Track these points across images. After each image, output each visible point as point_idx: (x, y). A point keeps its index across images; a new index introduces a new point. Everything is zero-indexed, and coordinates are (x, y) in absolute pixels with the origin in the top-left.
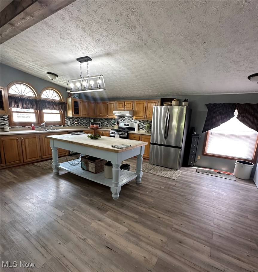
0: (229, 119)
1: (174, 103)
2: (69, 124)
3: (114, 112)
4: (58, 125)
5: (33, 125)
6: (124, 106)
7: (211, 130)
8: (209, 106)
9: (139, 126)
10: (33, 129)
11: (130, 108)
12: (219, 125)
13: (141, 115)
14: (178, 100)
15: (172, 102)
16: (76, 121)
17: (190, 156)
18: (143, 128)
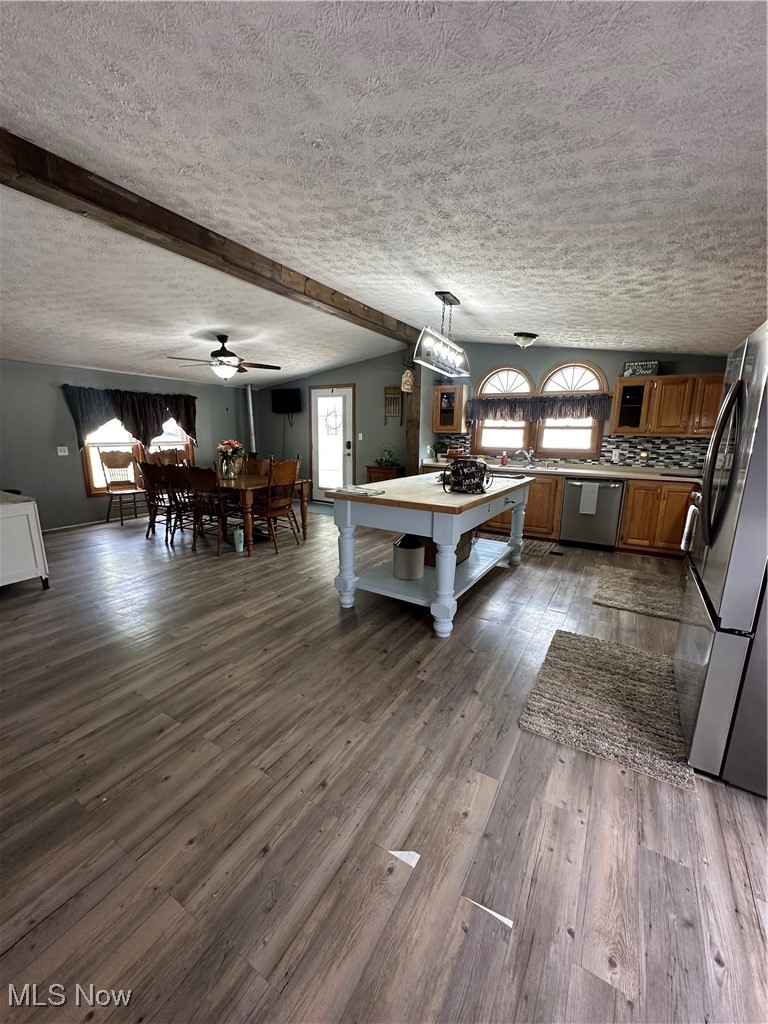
2: (616, 459)
4: (576, 458)
5: (504, 453)
16: (644, 450)
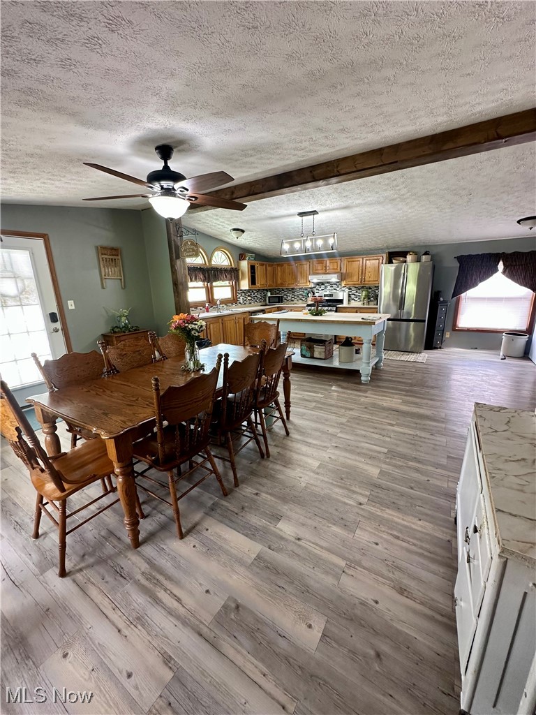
0: (491, 275)
1: (409, 258)
2: (241, 302)
3: (310, 277)
4: (229, 303)
5: (207, 305)
6: (326, 267)
7: (465, 294)
8: (461, 259)
9: (349, 296)
10: (208, 311)
11: (337, 269)
12: (477, 285)
13: (355, 278)
14: (415, 253)
15: (406, 258)
16: (249, 296)
17: (436, 333)
18: (356, 299)
